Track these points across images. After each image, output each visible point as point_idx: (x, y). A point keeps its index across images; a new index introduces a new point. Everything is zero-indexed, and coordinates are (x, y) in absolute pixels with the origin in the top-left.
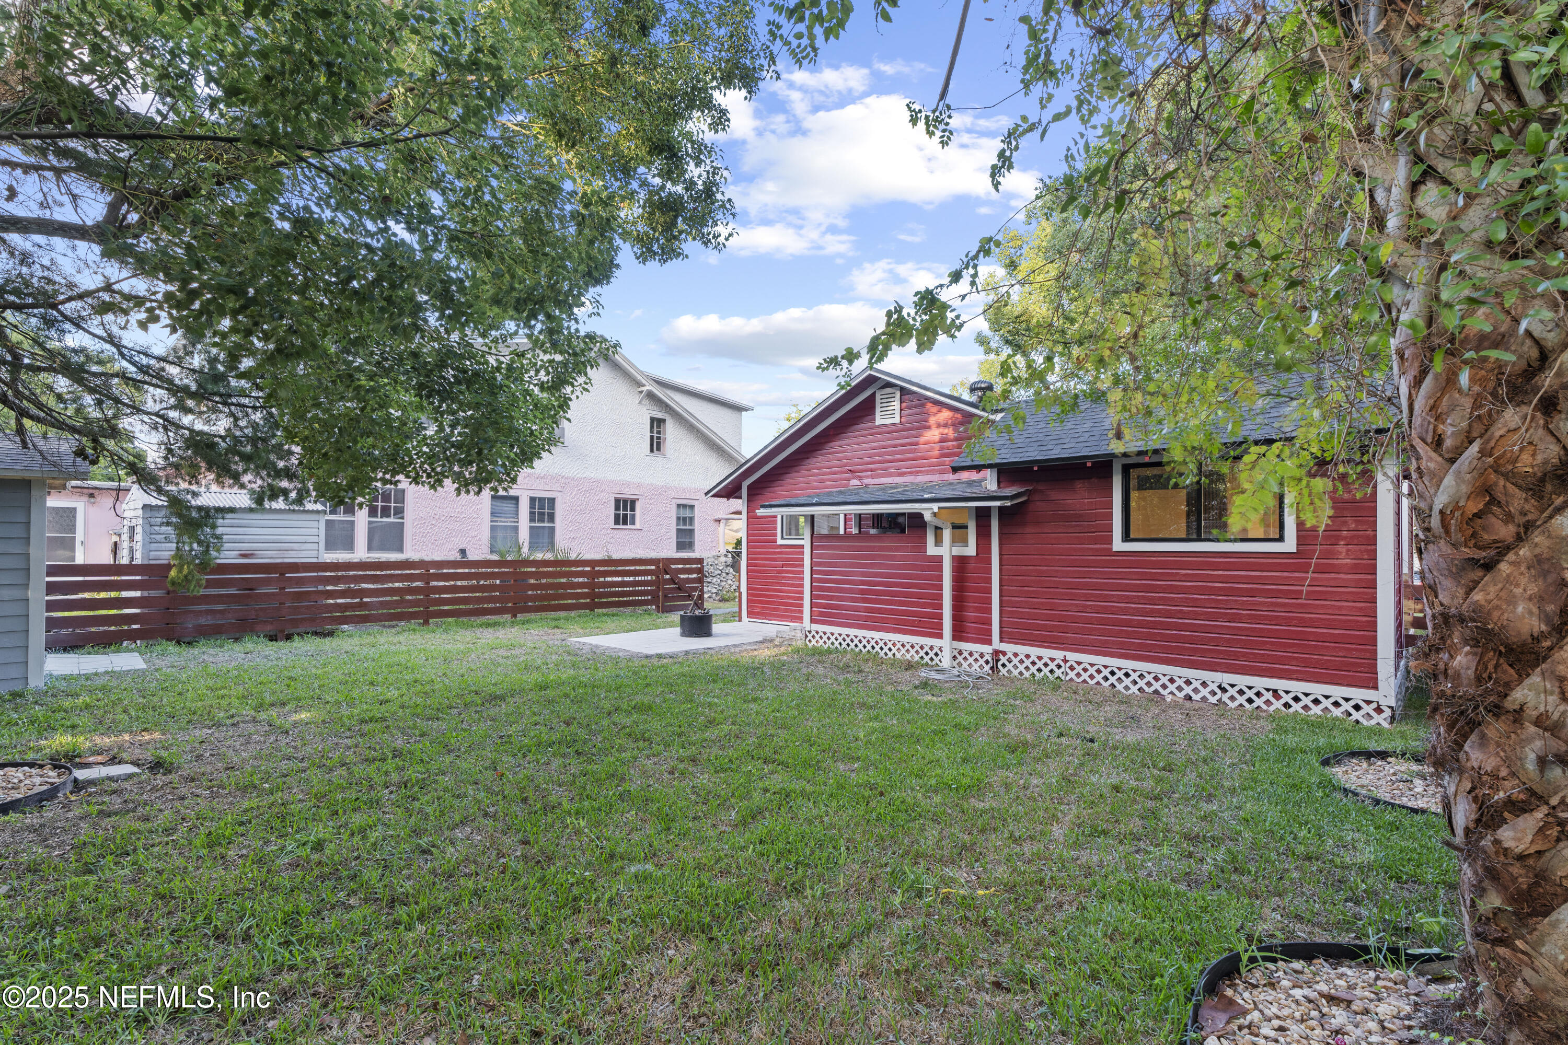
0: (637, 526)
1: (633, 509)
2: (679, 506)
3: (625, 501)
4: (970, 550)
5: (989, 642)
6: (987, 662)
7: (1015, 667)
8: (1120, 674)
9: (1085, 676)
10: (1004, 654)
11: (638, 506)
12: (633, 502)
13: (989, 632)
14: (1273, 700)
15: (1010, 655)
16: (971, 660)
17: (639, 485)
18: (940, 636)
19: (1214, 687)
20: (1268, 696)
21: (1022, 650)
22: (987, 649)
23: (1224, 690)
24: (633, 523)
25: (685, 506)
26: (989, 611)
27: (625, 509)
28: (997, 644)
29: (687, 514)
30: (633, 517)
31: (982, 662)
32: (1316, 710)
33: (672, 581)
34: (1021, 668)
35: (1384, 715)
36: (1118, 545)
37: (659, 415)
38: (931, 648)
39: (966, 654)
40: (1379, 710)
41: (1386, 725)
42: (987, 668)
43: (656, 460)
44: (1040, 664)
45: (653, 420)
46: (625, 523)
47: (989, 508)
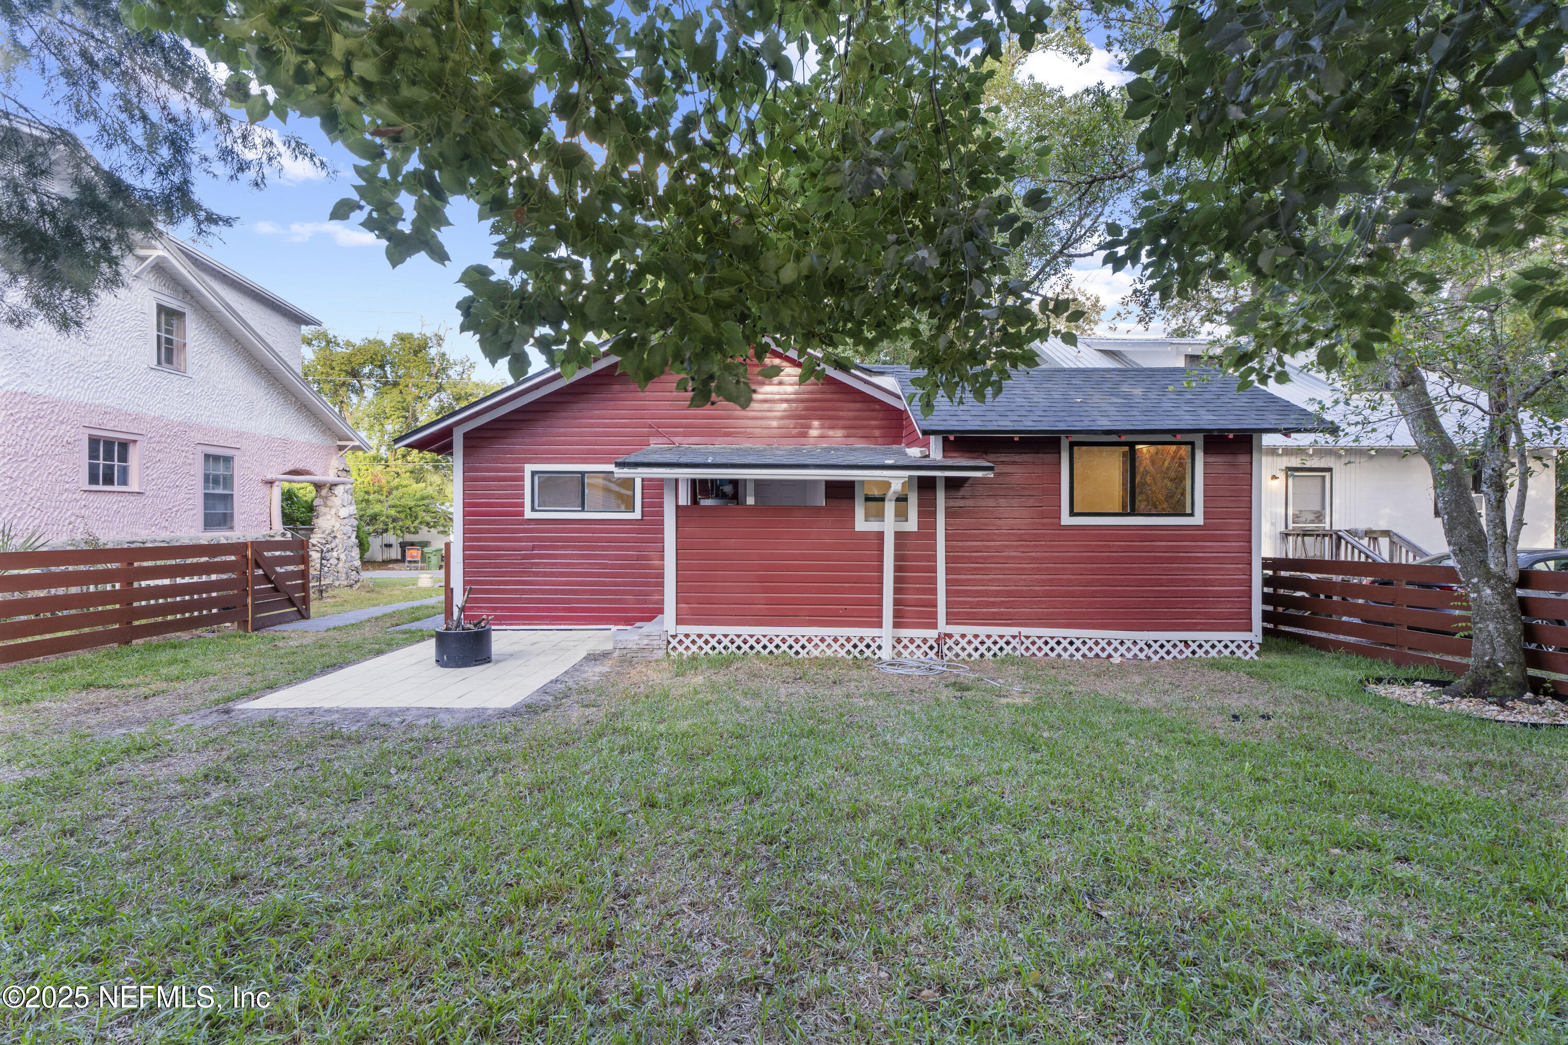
0: (134, 485)
1: (123, 458)
2: (207, 457)
3: (109, 443)
4: (912, 525)
5: (934, 626)
6: (931, 648)
7: (963, 649)
8: (1065, 643)
9: (1034, 649)
10: (950, 636)
11: (134, 455)
12: (124, 446)
13: (934, 615)
14: (1184, 649)
15: (957, 637)
16: (912, 647)
17: (137, 418)
18: (879, 625)
19: (1141, 644)
20: (1181, 646)
21: (970, 630)
22: (931, 634)
23: (1149, 646)
24: (124, 481)
25: (216, 458)
26: (934, 591)
27: (109, 456)
28: (943, 627)
29: (221, 470)
30: (124, 472)
31: (925, 648)
32: (1213, 653)
33: (267, 578)
34: (970, 649)
35: (1255, 650)
36: (1066, 519)
37: (173, 303)
38: (861, 639)
39: (905, 641)
40: (1251, 647)
41: (1256, 658)
42: (932, 654)
43: (166, 379)
44: (989, 643)
45: (162, 309)
46: (108, 480)
47: (934, 478)
